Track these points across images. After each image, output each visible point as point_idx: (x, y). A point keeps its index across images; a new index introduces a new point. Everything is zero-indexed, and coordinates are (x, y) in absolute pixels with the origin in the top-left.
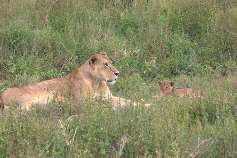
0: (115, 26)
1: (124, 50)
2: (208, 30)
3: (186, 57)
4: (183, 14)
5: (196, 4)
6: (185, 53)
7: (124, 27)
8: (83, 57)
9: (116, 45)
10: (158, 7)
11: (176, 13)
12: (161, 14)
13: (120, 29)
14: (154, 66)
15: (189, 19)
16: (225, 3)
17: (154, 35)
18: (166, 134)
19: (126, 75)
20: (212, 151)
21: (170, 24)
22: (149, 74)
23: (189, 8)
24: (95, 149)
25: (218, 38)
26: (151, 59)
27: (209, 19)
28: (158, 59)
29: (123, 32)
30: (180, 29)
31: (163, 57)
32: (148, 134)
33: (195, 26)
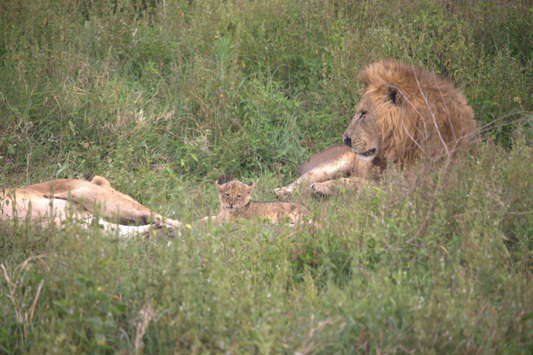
0: (118, 57)
1: (139, 111)
2: (324, 75)
3: (276, 131)
4: (271, 36)
5: (299, 15)
6: (274, 122)
7: (139, 59)
8: (45, 123)
9: (121, 100)
10: (215, 19)
11: (255, 34)
12: (222, 35)
13: (129, 65)
14: (204, 149)
15: (283, 49)
16: (363, 15)
17: (205, 81)
18: (241, 304)
19: (142, 168)
20: (340, 345)
21: (240, 58)
22: (193, 167)
23: (285, 23)
24: (82, 334)
25: (346, 92)
26: (198, 135)
27: (326, 49)
28: (213, 133)
29: (137, 72)
30: (263, 69)
31: (224, 131)
32: (201, 302)
33: (296, 65)
